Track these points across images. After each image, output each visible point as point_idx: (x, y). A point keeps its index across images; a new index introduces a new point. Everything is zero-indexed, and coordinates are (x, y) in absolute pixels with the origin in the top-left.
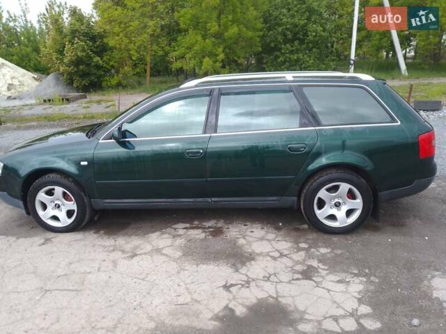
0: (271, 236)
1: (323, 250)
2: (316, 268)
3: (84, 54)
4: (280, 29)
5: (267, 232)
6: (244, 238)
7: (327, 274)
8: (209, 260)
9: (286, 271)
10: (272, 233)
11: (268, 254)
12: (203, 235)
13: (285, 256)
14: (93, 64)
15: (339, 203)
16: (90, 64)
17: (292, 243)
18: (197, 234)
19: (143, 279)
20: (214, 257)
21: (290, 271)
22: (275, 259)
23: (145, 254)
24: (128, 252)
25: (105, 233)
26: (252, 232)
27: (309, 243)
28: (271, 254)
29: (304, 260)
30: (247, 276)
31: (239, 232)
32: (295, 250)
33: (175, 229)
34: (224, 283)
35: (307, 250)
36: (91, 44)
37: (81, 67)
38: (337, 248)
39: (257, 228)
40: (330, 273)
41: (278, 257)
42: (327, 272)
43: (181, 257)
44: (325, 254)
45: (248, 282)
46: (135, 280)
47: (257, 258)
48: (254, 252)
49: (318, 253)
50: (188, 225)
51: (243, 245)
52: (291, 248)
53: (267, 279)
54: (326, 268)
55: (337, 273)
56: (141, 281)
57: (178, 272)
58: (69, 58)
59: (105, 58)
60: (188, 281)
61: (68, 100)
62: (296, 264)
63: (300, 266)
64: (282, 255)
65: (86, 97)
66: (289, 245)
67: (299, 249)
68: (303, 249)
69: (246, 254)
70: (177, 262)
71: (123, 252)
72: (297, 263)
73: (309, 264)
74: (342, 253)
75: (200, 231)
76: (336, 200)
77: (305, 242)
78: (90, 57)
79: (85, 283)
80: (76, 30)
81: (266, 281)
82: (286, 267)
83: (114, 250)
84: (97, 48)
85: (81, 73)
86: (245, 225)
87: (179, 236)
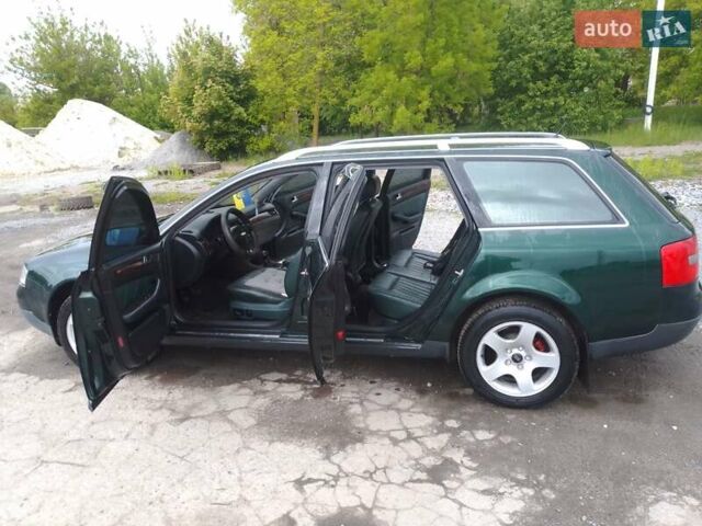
0: (405, 404)
1: (482, 435)
2: (457, 465)
3: (221, 103)
4: (526, 58)
5: (402, 397)
6: (361, 403)
7: (472, 477)
8: (292, 436)
9: (406, 465)
10: (410, 399)
11: (387, 435)
12: (300, 394)
13: (415, 439)
14: (233, 118)
15: (521, 357)
16: (229, 118)
17: (435, 419)
18: (292, 392)
19: (182, 458)
20: (302, 432)
21: (411, 466)
22: (395, 442)
23: (203, 417)
24: (179, 413)
25: (161, 380)
26: (379, 394)
27: (463, 421)
28: (393, 434)
29: (442, 449)
30: (339, 467)
31: (358, 393)
32: (435, 431)
33: (263, 381)
34: (298, 476)
35: (454, 431)
36: (231, 88)
37: (216, 123)
38: (506, 433)
39: (388, 388)
40: (476, 476)
41: (403, 441)
42: (474, 472)
43: (253, 426)
44: (482, 441)
45: (336, 478)
46: (170, 458)
47: (369, 439)
48: (367, 428)
49: (472, 439)
50: (284, 376)
51: (354, 416)
52: (431, 425)
53: (369, 475)
54: (474, 465)
55: (487, 477)
56: (177, 460)
57: (238, 451)
58: (199, 109)
59: (251, 109)
60: (247, 467)
61: (192, 172)
62: (428, 455)
63: (432, 458)
64: (410, 437)
65: (219, 168)
66: (429, 420)
67: (442, 430)
68: (449, 430)
69: (354, 431)
70: (242, 435)
71: (173, 411)
72: (431, 452)
73: (449, 456)
74: (512, 442)
75: (299, 386)
76: (515, 351)
77: (457, 419)
78: (229, 107)
79: (99, 456)
80: (211, 69)
81: (366, 479)
82: (409, 458)
83: (161, 408)
84: (240, 93)
85: (215, 132)
86: (371, 382)
87: (264, 392)
